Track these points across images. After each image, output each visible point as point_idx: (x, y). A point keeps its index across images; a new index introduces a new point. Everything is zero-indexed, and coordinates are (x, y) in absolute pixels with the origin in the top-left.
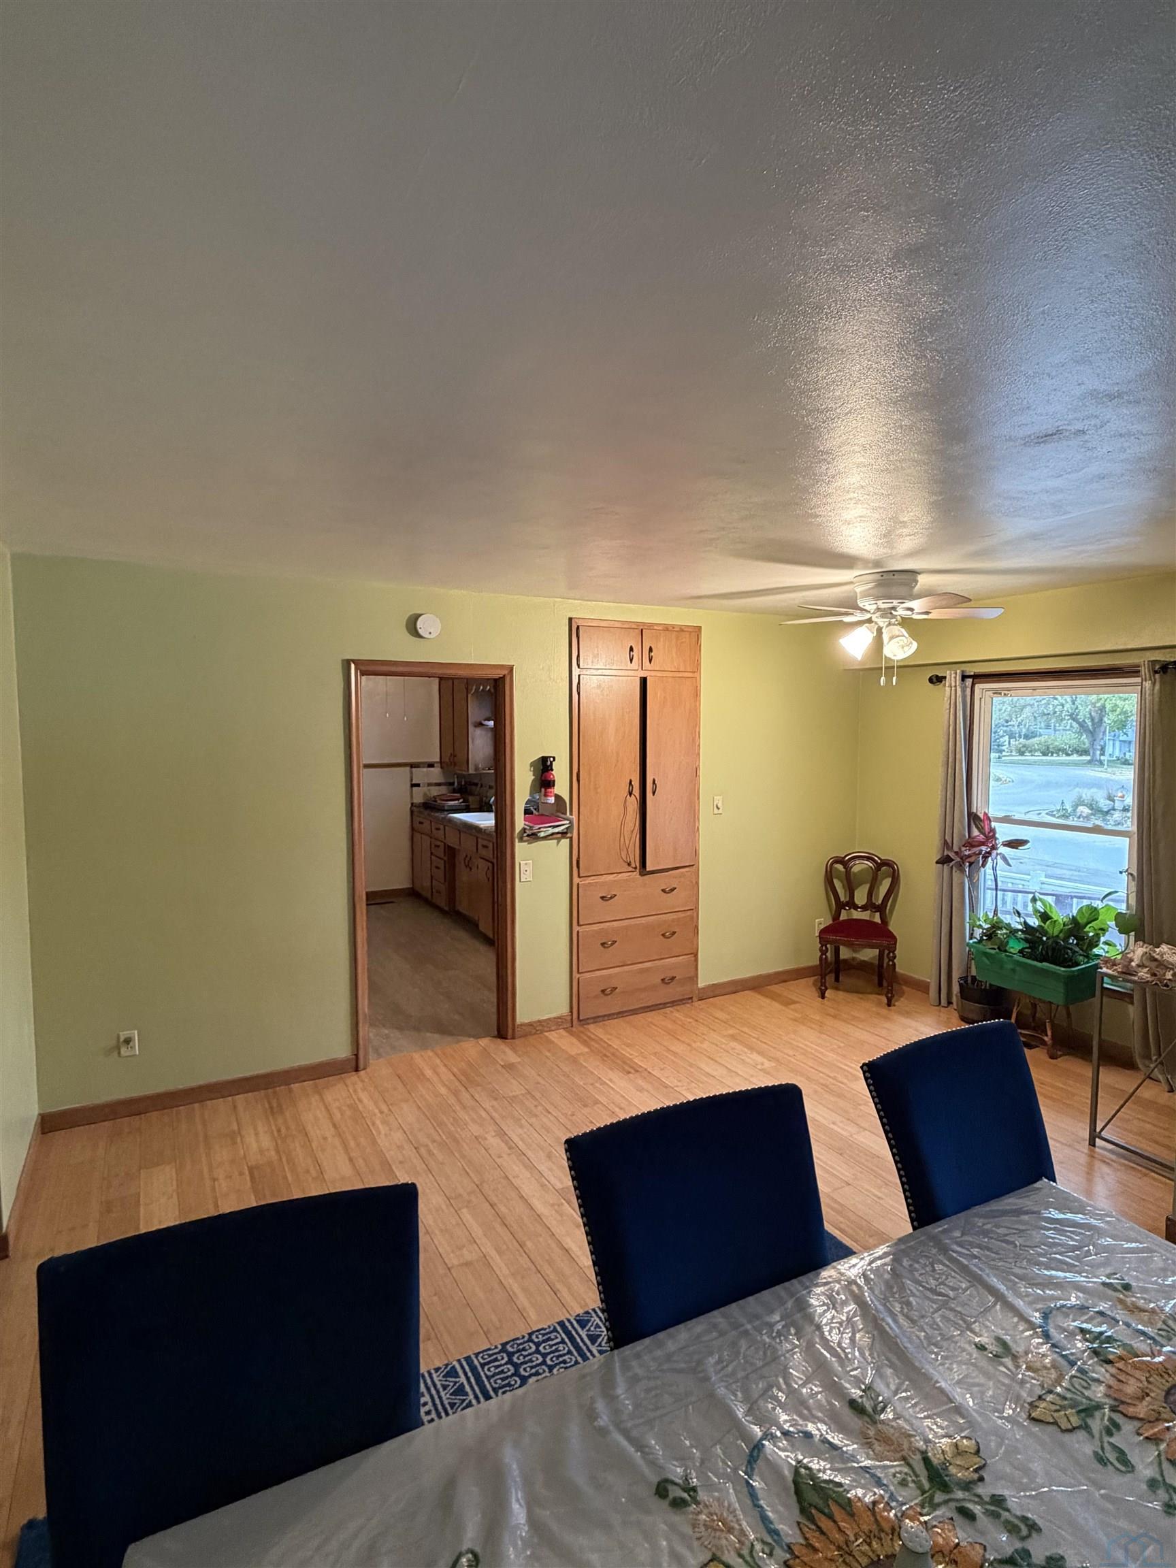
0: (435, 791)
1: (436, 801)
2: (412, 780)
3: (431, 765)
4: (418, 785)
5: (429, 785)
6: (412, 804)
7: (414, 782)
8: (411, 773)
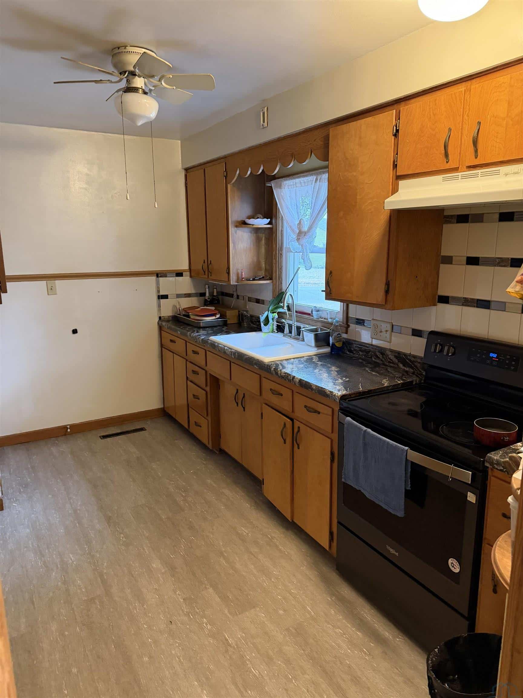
0: (185, 303)
1: (188, 316)
2: (159, 291)
3: (179, 274)
4: (165, 297)
5: (179, 296)
6: (160, 318)
7: (162, 293)
8: (158, 283)
